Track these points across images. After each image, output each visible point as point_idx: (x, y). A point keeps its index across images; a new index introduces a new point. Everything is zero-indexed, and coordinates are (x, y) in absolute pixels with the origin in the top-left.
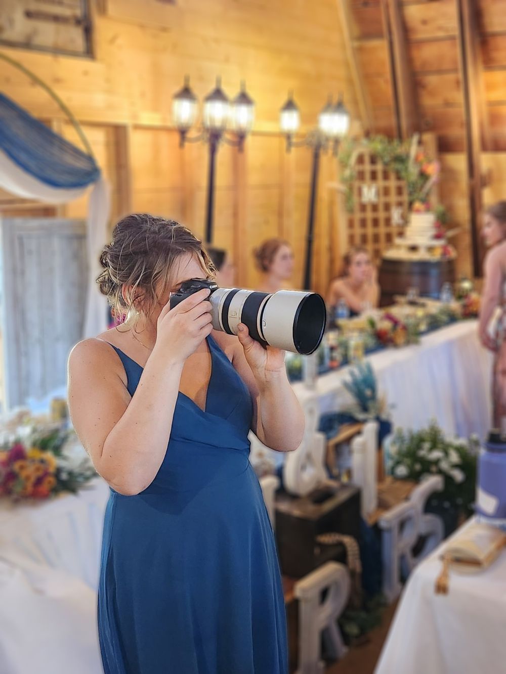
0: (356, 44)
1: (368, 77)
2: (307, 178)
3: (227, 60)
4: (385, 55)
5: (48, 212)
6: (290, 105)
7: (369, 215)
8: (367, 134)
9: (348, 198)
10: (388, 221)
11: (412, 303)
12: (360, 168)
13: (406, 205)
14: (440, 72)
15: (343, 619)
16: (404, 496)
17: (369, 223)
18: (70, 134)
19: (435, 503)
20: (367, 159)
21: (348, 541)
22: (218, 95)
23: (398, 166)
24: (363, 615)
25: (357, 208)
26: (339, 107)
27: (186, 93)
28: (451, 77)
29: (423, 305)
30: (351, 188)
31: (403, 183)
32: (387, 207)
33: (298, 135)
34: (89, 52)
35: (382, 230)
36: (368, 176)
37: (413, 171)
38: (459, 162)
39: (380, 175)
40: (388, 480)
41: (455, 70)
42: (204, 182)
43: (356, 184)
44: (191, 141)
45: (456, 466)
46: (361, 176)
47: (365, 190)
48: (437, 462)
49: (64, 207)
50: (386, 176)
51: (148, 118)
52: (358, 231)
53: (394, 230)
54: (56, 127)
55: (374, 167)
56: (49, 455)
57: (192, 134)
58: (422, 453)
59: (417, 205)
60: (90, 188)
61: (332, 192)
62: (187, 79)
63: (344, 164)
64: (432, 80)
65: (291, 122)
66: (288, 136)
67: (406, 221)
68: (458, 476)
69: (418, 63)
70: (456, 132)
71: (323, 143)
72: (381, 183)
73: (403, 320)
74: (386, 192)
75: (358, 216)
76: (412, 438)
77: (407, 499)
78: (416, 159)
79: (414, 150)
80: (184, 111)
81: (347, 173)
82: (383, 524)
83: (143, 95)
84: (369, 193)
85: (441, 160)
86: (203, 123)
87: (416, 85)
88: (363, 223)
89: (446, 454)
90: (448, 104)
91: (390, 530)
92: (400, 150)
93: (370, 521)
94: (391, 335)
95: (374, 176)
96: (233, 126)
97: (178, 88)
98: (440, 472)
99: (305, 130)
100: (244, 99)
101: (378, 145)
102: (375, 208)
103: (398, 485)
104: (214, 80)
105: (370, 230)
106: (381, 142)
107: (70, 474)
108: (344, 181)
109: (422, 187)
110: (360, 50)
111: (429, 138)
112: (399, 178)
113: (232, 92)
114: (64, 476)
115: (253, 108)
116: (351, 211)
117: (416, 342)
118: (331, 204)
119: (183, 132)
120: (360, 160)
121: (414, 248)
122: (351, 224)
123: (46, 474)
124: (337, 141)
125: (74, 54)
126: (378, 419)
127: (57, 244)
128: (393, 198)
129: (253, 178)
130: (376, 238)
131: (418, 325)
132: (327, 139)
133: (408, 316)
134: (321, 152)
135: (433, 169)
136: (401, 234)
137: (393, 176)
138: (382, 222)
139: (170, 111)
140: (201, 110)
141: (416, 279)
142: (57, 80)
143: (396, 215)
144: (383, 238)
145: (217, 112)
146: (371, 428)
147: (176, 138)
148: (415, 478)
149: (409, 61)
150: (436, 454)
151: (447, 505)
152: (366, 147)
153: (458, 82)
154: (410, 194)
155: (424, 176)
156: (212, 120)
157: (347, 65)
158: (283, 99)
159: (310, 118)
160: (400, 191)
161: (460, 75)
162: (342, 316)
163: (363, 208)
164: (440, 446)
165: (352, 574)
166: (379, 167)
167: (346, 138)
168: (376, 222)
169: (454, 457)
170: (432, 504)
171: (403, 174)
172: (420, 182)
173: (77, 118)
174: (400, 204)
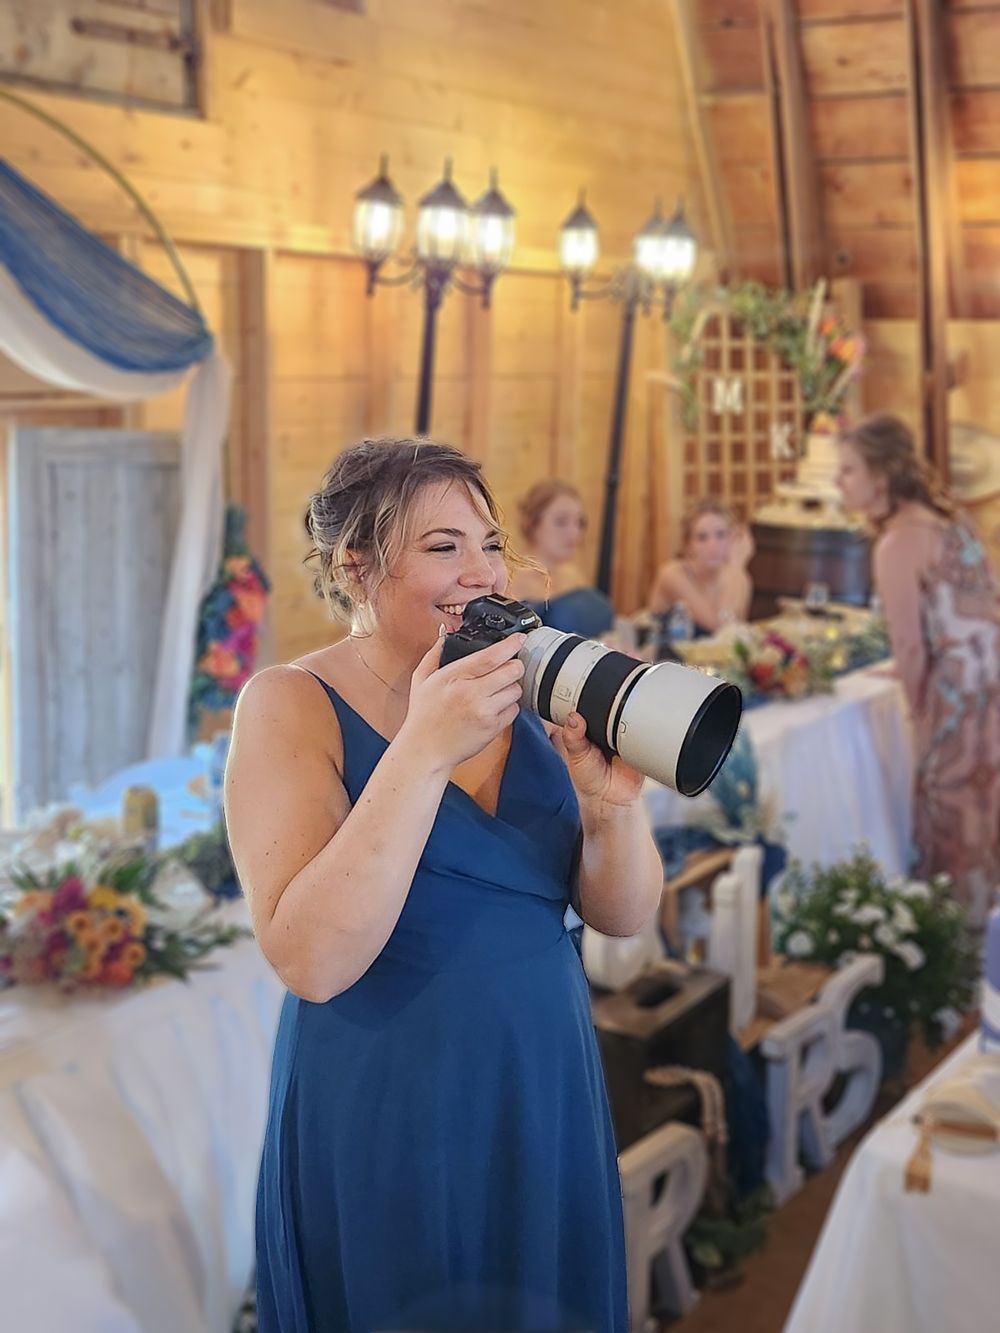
0: (707, 100)
1: (728, 166)
2: (610, 361)
3: (458, 126)
4: (764, 124)
5: (106, 416)
6: (579, 219)
7: (727, 437)
8: (724, 279)
9: (685, 403)
10: (763, 449)
11: (816, 613)
12: (712, 343)
13: (799, 419)
14: (871, 160)
15: (693, 1236)
16: (809, 994)
17: (726, 453)
18: (155, 265)
19: (865, 1008)
20: (725, 328)
21: (703, 1080)
22: (446, 195)
23: (786, 342)
24: (728, 1227)
25: (703, 423)
26: (677, 225)
27: (381, 189)
28: (893, 170)
29: (839, 618)
30: (693, 383)
31: (794, 376)
32: (762, 422)
33: (593, 277)
34: (194, 104)
35: (751, 467)
36: (725, 359)
37: (814, 350)
38: (904, 337)
39: (749, 360)
40: (776, 960)
41: (902, 158)
42: (412, 367)
43: (703, 375)
44: (387, 282)
45: (907, 937)
46: (713, 360)
47: (719, 387)
48: (871, 928)
49: (138, 409)
50: (761, 363)
51: (305, 237)
52: (704, 467)
53: (776, 469)
54: (125, 249)
55: (737, 344)
56: (132, 901)
57: (390, 270)
58: (842, 909)
59: (822, 419)
60: (192, 371)
61: (654, 389)
62: (384, 163)
63: (680, 337)
64: (855, 176)
65: (580, 250)
66: (576, 279)
67: (798, 450)
68: (913, 956)
69: (827, 143)
70: (900, 280)
71: (643, 292)
72: (751, 374)
73: (801, 648)
74: (761, 391)
75: (705, 437)
76: (820, 880)
77: (814, 1000)
78: (820, 329)
79: (816, 311)
80: (377, 224)
81: (686, 352)
82: (769, 1049)
83: (295, 189)
84: (728, 395)
85: (868, 333)
86: (415, 250)
87: (823, 184)
88: (715, 453)
89: (890, 913)
90: (883, 223)
91: (781, 1061)
92: (789, 312)
93: (745, 1043)
94: (779, 675)
95: (737, 360)
96: (473, 257)
97: (365, 180)
98: (878, 948)
99: (609, 266)
100: (494, 203)
101: (748, 301)
102: (737, 423)
103: (794, 970)
104: (441, 166)
105: (727, 467)
106: (754, 293)
107: (171, 938)
108: (678, 369)
109: (831, 384)
110: (713, 113)
111: (846, 288)
112: (786, 366)
113: (471, 190)
114: (159, 944)
115: (512, 222)
116: (691, 428)
117: (829, 691)
118: (653, 413)
119: (372, 266)
120: (712, 328)
121: (812, 505)
122: (690, 454)
123: (128, 939)
124: (671, 290)
125: (164, 107)
126: (760, 841)
127: (123, 481)
128: (774, 406)
129: (503, 359)
130: (739, 483)
131: (828, 656)
132: (651, 286)
133: (808, 639)
134: (639, 310)
135: (852, 350)
136: (789, 476)
137: (774, 362)
138: (750, 452)
139: (350, 224)
140: (411, 224)
141: (815, 566)
142: (131, 158)
143: (778, 438)
144: (751, 483)
145: (443, 229)
146: (748, 858)
147: (360, 276)
148: (826, 958)
149: (811, 136)
150: (870, 913)
151: (889, 1012)
152: (722, 304)
153: (907, 182)
154: (807, 398)
155: (833, 361)
156: (433, 244)
157: (688, 141)
158: (568, 207)
159: (617, 244)
160: (787, 392)
161: (912, 168)
162: (681, 636)
163: (715, 422)
164: (876, 897)
165: (711, 1147)
166: (748, 343)
167: (686, 285)
168: (738, 451)
169: (905, 920)
170: (863, 1010)
171: (794, 358)
172: (827, 376)
173: (170, 233)
174: (788, 417)
